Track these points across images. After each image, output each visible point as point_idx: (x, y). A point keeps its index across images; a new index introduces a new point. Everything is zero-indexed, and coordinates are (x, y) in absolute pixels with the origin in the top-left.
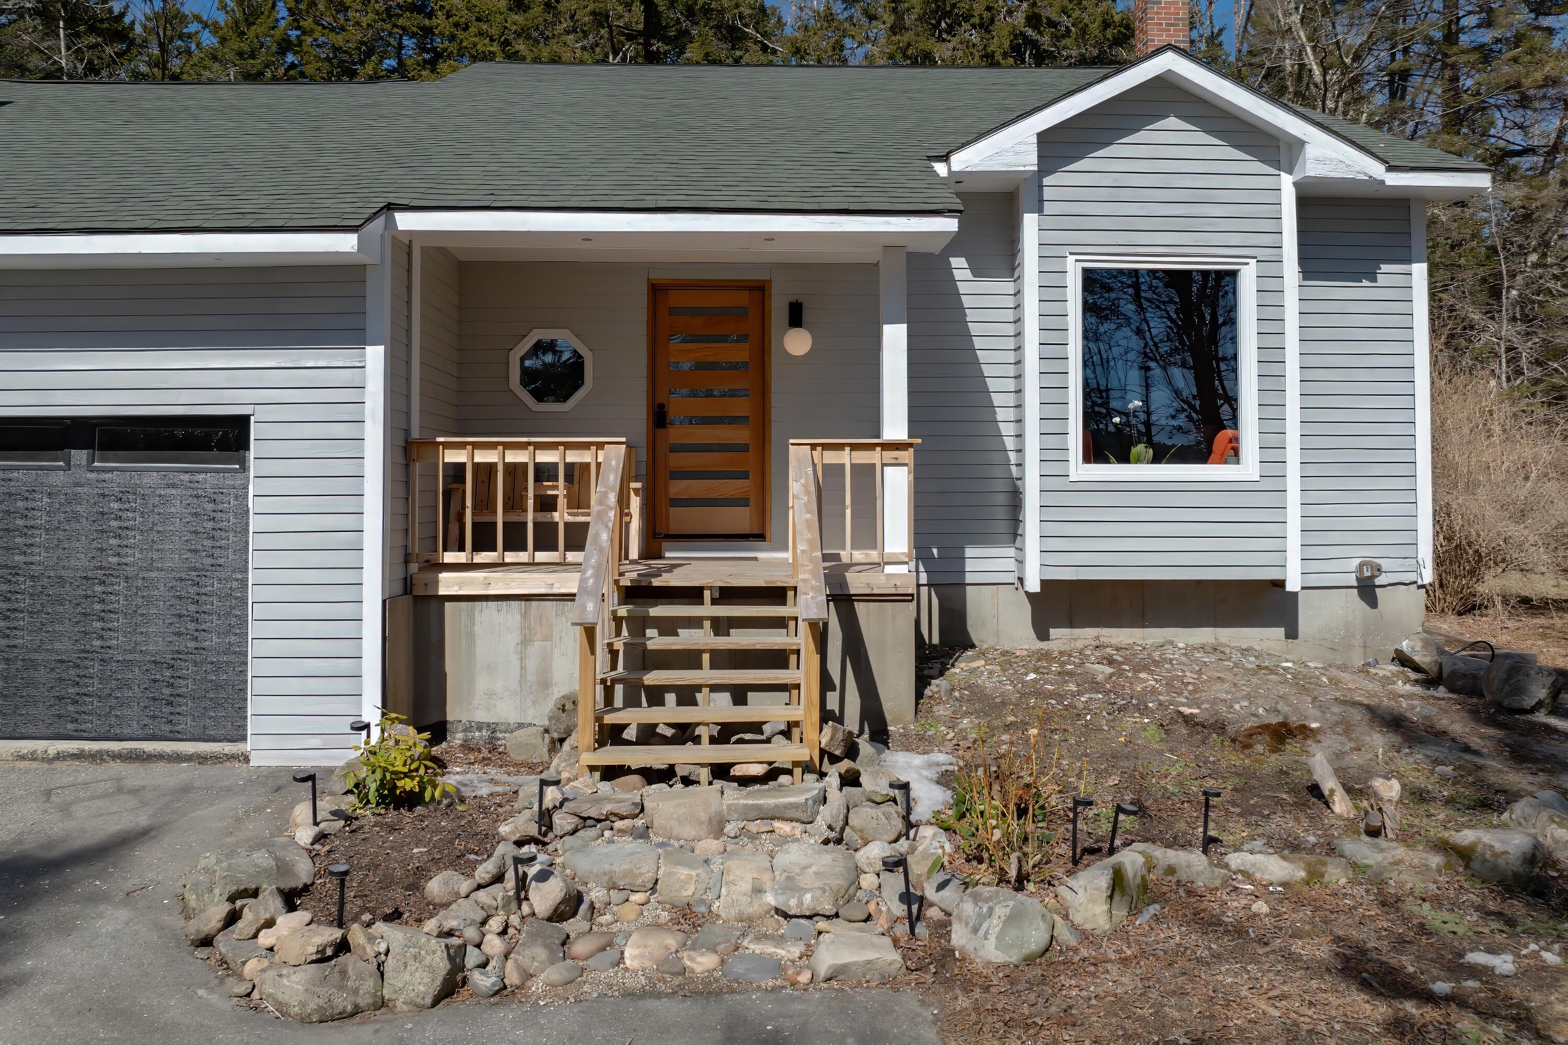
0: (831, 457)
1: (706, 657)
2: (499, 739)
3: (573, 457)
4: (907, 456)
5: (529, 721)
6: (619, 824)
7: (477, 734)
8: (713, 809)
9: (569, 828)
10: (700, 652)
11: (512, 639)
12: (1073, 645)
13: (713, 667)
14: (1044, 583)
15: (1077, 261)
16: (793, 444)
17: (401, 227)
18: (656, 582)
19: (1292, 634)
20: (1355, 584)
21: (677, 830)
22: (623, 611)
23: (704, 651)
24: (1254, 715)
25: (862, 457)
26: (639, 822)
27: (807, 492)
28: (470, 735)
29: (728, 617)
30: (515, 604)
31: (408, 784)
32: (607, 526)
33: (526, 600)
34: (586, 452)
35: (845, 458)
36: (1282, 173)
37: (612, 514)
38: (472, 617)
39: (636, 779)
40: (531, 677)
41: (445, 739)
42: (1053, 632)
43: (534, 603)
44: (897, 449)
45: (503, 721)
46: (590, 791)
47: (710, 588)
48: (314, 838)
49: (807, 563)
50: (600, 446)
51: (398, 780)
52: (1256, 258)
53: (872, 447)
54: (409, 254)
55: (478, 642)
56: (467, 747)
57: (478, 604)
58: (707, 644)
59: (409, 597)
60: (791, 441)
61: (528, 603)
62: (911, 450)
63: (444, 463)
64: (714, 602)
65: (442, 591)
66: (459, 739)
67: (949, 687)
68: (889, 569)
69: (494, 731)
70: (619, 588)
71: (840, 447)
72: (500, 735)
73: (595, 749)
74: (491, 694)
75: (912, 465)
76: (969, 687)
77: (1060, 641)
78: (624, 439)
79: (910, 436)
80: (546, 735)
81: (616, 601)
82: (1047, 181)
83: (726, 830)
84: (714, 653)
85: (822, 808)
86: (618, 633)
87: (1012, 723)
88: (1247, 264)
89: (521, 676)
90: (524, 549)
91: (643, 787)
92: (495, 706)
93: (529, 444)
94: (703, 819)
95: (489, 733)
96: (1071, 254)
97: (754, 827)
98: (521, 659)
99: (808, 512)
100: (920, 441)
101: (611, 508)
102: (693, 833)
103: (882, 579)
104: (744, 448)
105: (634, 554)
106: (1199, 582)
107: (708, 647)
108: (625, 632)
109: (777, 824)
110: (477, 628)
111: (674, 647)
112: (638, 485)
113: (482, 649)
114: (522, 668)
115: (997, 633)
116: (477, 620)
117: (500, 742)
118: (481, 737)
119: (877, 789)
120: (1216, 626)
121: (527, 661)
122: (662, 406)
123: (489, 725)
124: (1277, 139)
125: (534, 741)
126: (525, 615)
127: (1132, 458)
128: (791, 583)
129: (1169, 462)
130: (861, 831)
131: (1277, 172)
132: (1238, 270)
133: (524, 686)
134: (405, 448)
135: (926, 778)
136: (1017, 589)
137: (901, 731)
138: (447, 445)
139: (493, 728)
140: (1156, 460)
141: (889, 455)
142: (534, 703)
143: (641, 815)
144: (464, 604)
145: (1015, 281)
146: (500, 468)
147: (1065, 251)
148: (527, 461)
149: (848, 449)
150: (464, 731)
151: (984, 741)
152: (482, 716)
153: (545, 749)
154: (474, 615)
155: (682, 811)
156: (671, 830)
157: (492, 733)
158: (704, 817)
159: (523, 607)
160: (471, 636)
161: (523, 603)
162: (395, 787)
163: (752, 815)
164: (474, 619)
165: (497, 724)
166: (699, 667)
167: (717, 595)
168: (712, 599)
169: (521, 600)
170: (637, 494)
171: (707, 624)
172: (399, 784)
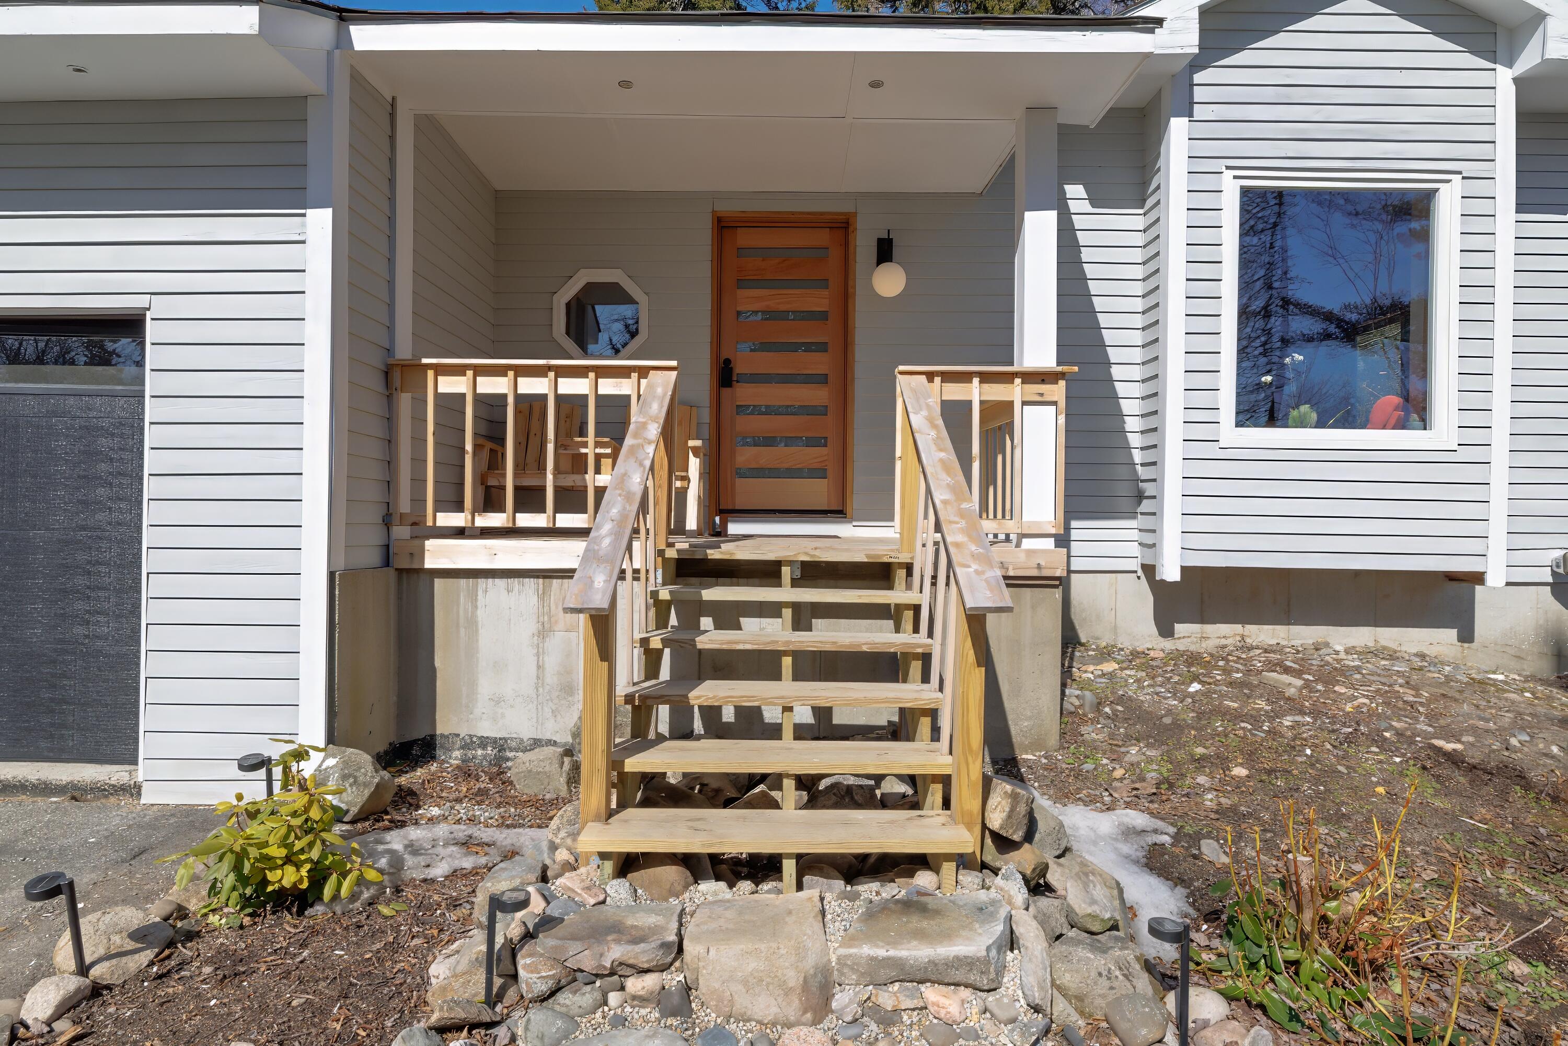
0: (955, 392)
1: (787, 661)
2: (508, 759)
3: (608, 387)
4: (1058, 391)
5: (548, 736)
6: (635, 985)
7: (480, 752)
8: (810, 963)
9: (543, 987)
10: (776, 656)
11: (527, 628)
12: (1204, 645)
13: (796, 678)
14: (1184, 569)
15: (1235, 177)
16: (901, 373)
17: (359, 46)
18: (713, 554)
19: (1467, 636)
20: (1550, 580)
21: (743, 1002)
22: (664, 595)
23: (785, 653)
24: (1546, 755)
25: (997, 392)
26: (673, 979)
27: (934, 426)
28: (470, 754)
29: (812, 603)
30: (530, 583)
31: (288, 877)
32: (641, 465)
33: (545, 577)
34: (625, 381)
35: (975, 392)
36: (1499, 67)
37: (650, 449)
38: (473, 597)
39: (672, 873)
40: (551, 678)
41: (434, 758)
42: (1180, 629)
43: (556, 582)
44: (1043, 381)
45: (514, 736)
46: (592, 901)
47: (790, 563)
48: (58, 1007)
49: (956, 519)
50: (643, 372)
51: (271, 869)
52: (1460, 173)
53: (1008, 378)
54: (392, 116)
55: (482, 632)
56: (466, 772)
57: (482, 582)
58: (788, 643)
59: (391, 572)
60: (902, 368)
61: (547, 580)
62: (1062, 383)
63: (437, 395)
64: (795, 583)
65: (429, 564)
66: (456, 759)
67: (1096, 701)
68: (1027, 543)
69: (502, 749)
70: (665, 561)
71: (965, 377)
72: (510, 754)
73: (610, 814)
74: (498, 701)
75: (1062, 404)
76: (1121, 700)
77: (1189, 640)
78: (674, 363)
79: (1059, 363)
80: (567, 760)
81: (660, 580)
82: (1198, 78)
83: (834, 1005)
84: (797, 655)
85: (1010, 956)
86: (662, 622)
87: (1203, 758)
88: (1448, 181)
89: (538, 678)
90: (542, 510)
91: (686, 887)
92: (503, 716)
93: (550, 368)
94: (792, 983)
95: (495, 751)
96: (1228, 168)
97: (887, 999)
98: (538, 655)
99: (941, 450)
100: (1076, 369)
101: (650, 442)
102: (774, 1010)
103: (1022, 557)
104: (821, 411)
105: (692, 523)
106: (1357, 573)
107: (791, 648)
108: (673, 620)
109: (931, 993)
110: (480, 613)
111: (740, 647)
112: (698, 443)
113: (486, 640)
114: (539, 667)
115: (1115, 629)
116: (479, 604)
117: (509, 764)
118: (485, 757)
119: (1095, 909)
120: (1376, 626)
121: (546, 658)
122: (727, 362)
123: (495, 741)
124: (1494, 24)
125: (547, 769)
126: (543, 596)
127: (1290, 422)
128: (904, 558)
129: (1334, 426)
130: (1080, 998)
131: (1492, 66)
132: (1437, 190)
133: (541, 690)
134: (387, 373)
135: (1127, 857)
136: (1139, 578)
137: (1044, 761)
138: (440, 370)
139: (500, 745)
140: (1321, 424)
141: (1034, 389)
142: (554, 713)
143: (677, 964)
144: (463, 582)
145: (1145, 214)
146: (511, 400)
147: (1220, 165)
148: (546, 392)
149: (976, 381)
150: (462, 748)
151: (1171, 786)
152: (486, 729)
153: (563, 780)
154: (477, 595)
155: (752, 965)
156: (732, 1001)
157: (499, 751)
158: (793, 979)
159: (541, 586)
160: (472, 623)
161: (541, 581)
162: (265, 882)
163: (884, 974)
164: (476, 600)
165: (505, 739)
166: (777, 676)
167: (798, 574)
168: (792, 579)
169: (538, 577)
170: (695, 455)
171: (787, 613)
172: (270, 876)
